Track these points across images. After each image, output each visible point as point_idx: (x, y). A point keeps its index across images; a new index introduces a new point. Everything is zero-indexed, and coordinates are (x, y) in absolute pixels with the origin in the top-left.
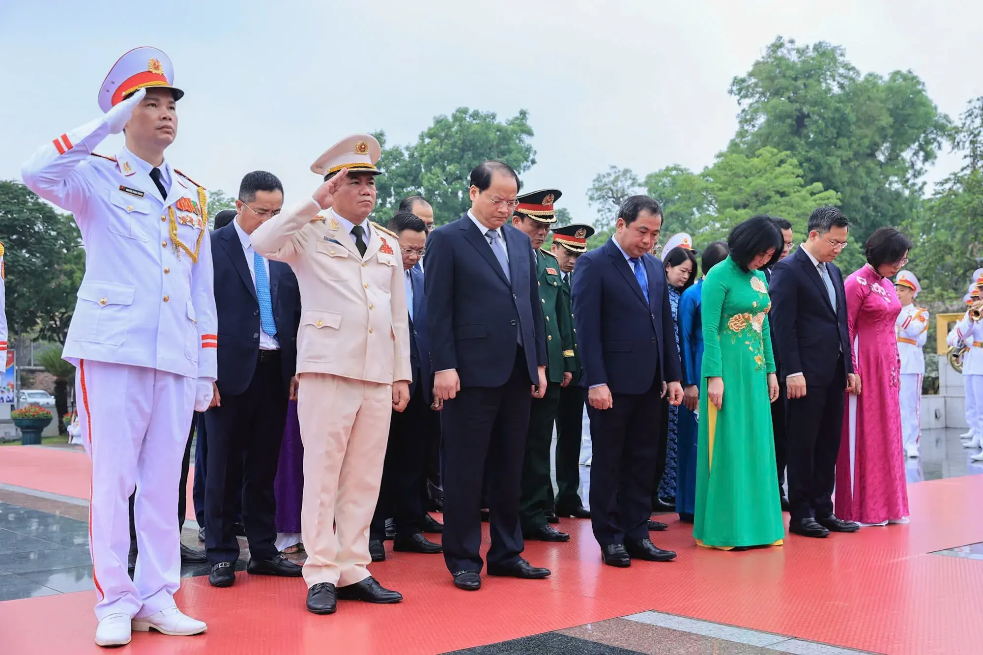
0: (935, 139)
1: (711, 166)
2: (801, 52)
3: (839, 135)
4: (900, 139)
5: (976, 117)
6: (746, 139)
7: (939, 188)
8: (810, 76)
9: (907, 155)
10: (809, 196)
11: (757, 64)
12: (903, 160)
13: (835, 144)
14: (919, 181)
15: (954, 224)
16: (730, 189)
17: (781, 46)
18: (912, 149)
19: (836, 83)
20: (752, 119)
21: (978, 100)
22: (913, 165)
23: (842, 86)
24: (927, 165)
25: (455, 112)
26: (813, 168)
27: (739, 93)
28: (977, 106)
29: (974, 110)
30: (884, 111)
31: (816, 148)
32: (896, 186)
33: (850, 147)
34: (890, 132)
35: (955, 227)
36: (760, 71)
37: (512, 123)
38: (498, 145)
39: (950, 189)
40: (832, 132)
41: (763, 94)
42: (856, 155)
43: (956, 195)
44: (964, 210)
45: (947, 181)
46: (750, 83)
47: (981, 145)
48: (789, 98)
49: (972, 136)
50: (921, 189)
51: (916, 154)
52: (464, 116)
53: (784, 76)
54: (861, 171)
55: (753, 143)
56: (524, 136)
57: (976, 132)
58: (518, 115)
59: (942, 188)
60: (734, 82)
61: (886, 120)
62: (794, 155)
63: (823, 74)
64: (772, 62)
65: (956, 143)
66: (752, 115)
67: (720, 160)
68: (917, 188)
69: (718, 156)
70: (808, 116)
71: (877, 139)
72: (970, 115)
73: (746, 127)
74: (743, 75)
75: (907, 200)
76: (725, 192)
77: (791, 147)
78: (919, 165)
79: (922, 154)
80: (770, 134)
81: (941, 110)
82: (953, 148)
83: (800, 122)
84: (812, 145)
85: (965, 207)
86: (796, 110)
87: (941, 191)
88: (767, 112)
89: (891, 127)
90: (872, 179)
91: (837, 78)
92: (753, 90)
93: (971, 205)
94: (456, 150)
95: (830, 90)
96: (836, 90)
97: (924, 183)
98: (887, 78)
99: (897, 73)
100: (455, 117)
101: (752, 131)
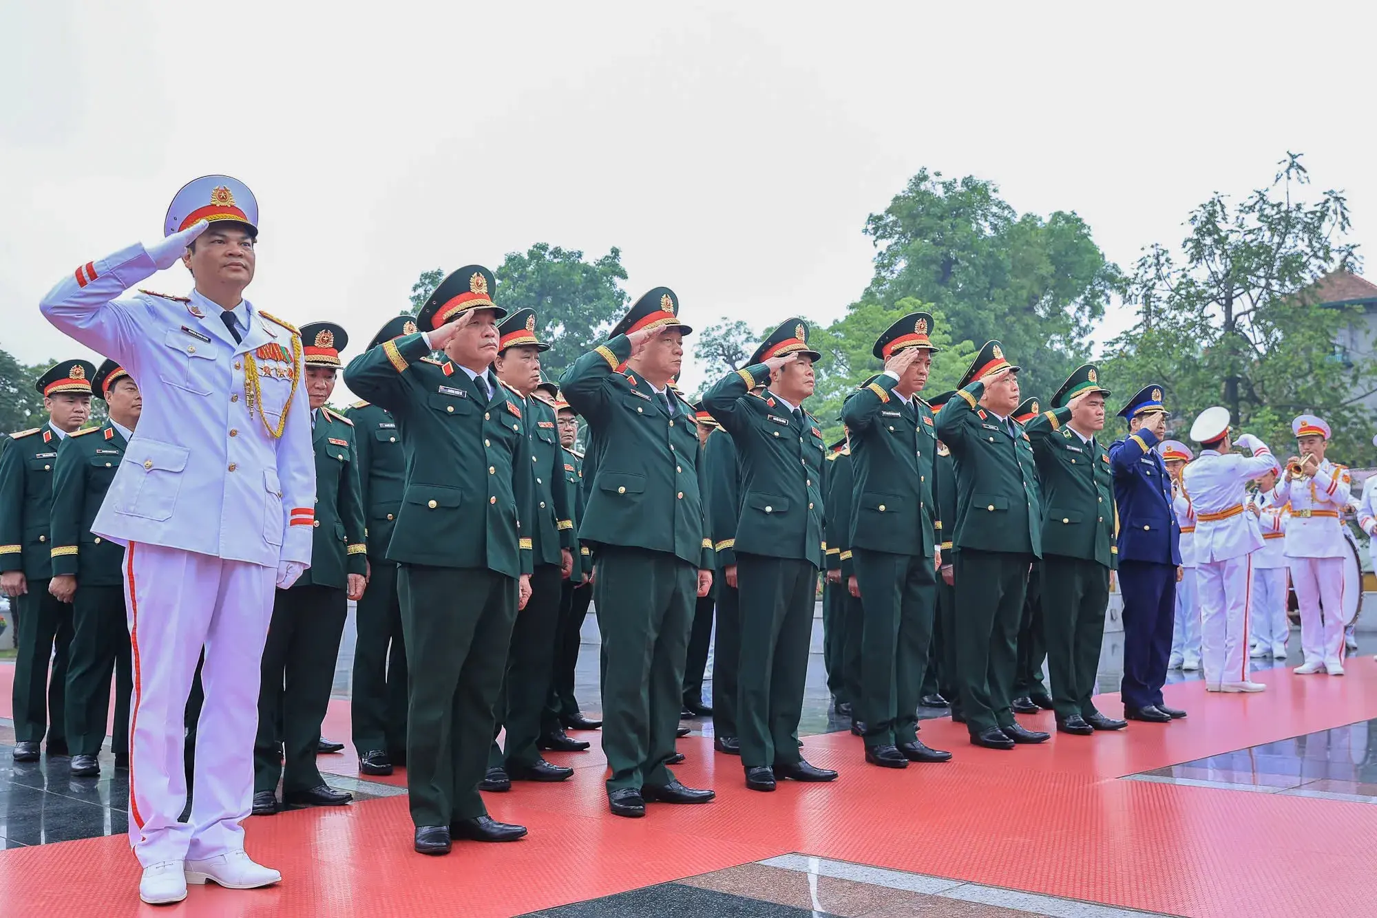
0: (1102, 292)
1: (841, 319)
2: (948, 187)
3: (992, 285)
4: (1064, 293)
5: (1150, 267)
6: (884, 288)
7: (1109, 349)
8: (958, 216)
9: (1071, 310)
10: (958, 356)
11: (897, 198)
12: (1067, 316)
13: (988, 296)
14: (1085, 341)
15: (1126, 391)
16: (865, 345)
17: (925, 178)
18: (1076, 302)
19: (988, 224)
20: (891, 264)
21: (1152, 247)
22: (1077, 321)
23: (995, 227)
24: (1095, 322)
25: (532, 248)
26: (962, 323)
27: (875, 234)
28: (1152, 255)
29: (1148, 259)
30: (1044, 258)
31: (966, 300)
32: (1058, 346)
33: (1005, 299)
34: (1051, 282)
35: (1127, 395)
36: (900, 207)
37: (602, 263)
38: (584, 289)
39: (1121, 350)
40: (983, 281)
41: (903, 234)
42: (1012, 311)
43: (1128, 357)
44: (1137, 374)
45: (1117, 340)
46: (888, 221)
47: (1156, 300)
48: (934, 240)
49: (1145, 289)
50: (1088, 349)
51: (1081, 309)
52: (543, 253)
53: (928, 214)
54: (1018, 328)
55: (892, 293)
56: (616, 279)
57: (1150, 284)
58: (609, 253)
59: (1111, 349)
60: (869, 220)
61: (1047, 269)
62: (940, 308)
63: (973, 213)
64: (914, 198)
65: (1127, 297)
66: (890, 259)
67: (853, 312)
68: (1083, 348)
69: (851, 307)
70: (956, 262)
71: (1036, 290)
72: (1143, 264)
73: (883, 274)
74: (879, 211)
75: (1071, 362)
76: (859, 350)
77: (936, 298)
78: (1084, 322)
79: (1087, 309)
80: (911, 281)
81: (1110, 259)
82: (1124, 303)
83: (946, 268)
84: (960, 296)
85: (1140, 372)
86: (942, 254)
87: (1111, 353)
88: (907, 255)
89: (1052, 276)
90: (1030, 336)
91: (990, 218)
92: (892, 229)
93: (1145, 370)
94: (532, 294)
95: (981, 231)
96: (988, 232)
97: (1092, 343)
98: (1047, 219)
99: (1060, 213)
100: (531, 253)
101: (891, 278)
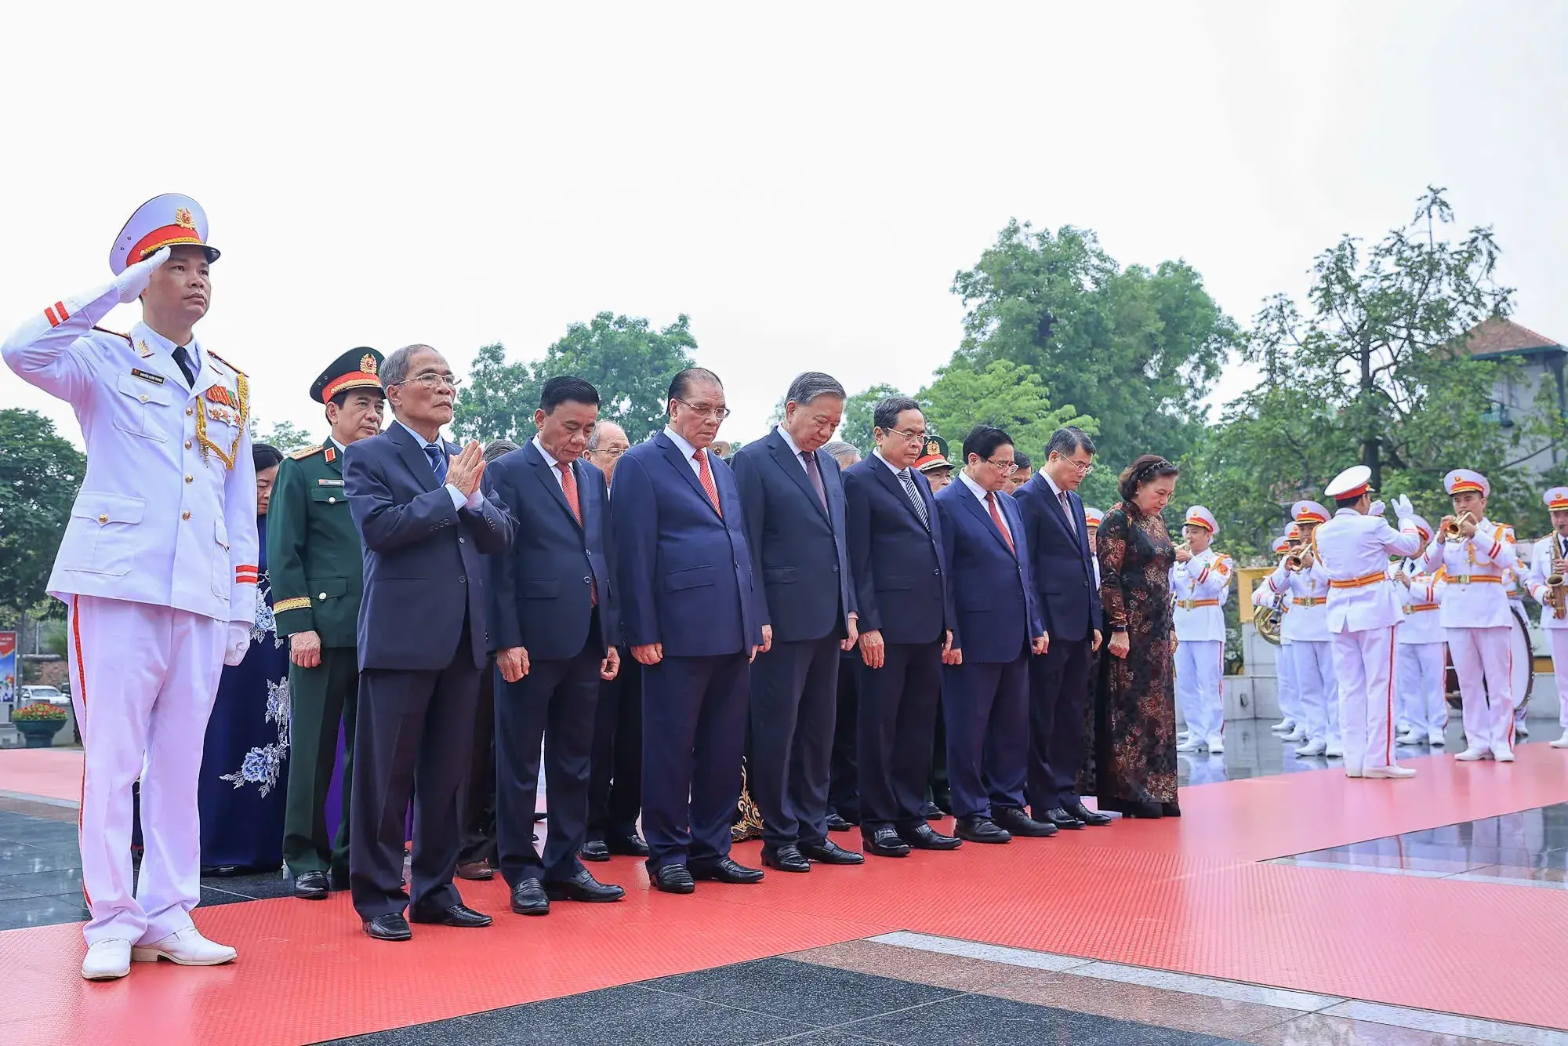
0: (1218, 349)
1: (929, 386)
2: (1042, 237)
3: (1094, 344)
4: (1175, 352)
5: (1272, 320)
6: (974, 350)
7: (1228, 411)
8: (1055, 270)
9: (1184, 370)
10: (1058, 422)
11: (987, 254)
12: (1179, 377)
13: (1090, 357)
14: (1201, 404)
15: (1250, 458)
16: (954, 414)
17: (1016, 230)
18: (1190, 362)
19: (1089, 277)
20: (982, 325)
21: (1275, 297)
22: (1192, 383)
23: (1097, 282)
24: (1210, 384)
25: (595, 318)
26: (1062, 387)
27: (965, 291)
28: (1274, 306)
29: (1270, 311)
30: (1152, 313)
31: (1066, 362)
32: (1171, 410)
33: (1109, 360)
34: (1162, 340)
35: (1251, 461)
36: (992, 263)
37: (669, 332)
38: (650, 362)
39: (1243, 412)
40: (1085, 340)
41: (995, 292)
42: (1118, 371)
43: (1251, 420)
44: (1262, 439)
45: (1239, 401)
46: (978, 278)
47: (1281, 356)
48: (1029, 297)
49: (1269, 344)
50: (1203, 413)
51: (1196, 367)
52: (607, 322)
53: (1022, 270)
54: (1125, 392)
55: (984, 355)
56: (685, 349)
57: (1274, 339)
58: (677, 321)
59: (1232, 411)
60: (957, 278)
61: (1155, 325)
62: (1035, 371)
63: (1072, 266)
64: (1006, 252)
65: (1248, 354)
66: (981, 319)
67: (940, 377)
68: (1198, 412)
69: (940, 372)
70: (1055, 321)
71: (1143, 349)
72: (1266, 317)
73: (974, 335)
74: (969, 268)
75: (1185, 429)
76: (948, 419)
77: (1032, 361)
78: (1199, 385)
79: (1203, 368)
80: (1005, 343)
81: (1226, 312)
82: (1245, 360)
83: (1044, 327)
84: (1059, 358)
85: (1264, 435)
86: (1038, 312)
87: (1232, 416)
88: (999, 314)
89: (1163, 333)
90: (1139, 401)
91: (1093, 272)
92: (982, 287)
93: (1271, 433)
94: (597, 367)
95: (1081, 285)
96: (1089, 285)
97: (1209, 407)
98: (1155, 271)
99: (1168, 264)
100: (594, 324)
101: (982, 340)
